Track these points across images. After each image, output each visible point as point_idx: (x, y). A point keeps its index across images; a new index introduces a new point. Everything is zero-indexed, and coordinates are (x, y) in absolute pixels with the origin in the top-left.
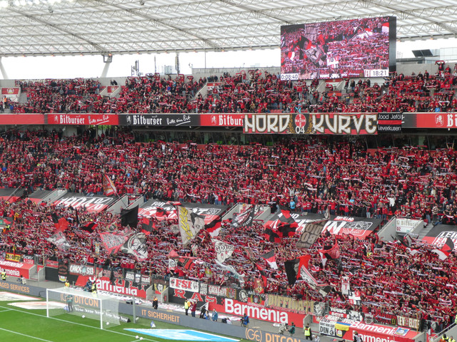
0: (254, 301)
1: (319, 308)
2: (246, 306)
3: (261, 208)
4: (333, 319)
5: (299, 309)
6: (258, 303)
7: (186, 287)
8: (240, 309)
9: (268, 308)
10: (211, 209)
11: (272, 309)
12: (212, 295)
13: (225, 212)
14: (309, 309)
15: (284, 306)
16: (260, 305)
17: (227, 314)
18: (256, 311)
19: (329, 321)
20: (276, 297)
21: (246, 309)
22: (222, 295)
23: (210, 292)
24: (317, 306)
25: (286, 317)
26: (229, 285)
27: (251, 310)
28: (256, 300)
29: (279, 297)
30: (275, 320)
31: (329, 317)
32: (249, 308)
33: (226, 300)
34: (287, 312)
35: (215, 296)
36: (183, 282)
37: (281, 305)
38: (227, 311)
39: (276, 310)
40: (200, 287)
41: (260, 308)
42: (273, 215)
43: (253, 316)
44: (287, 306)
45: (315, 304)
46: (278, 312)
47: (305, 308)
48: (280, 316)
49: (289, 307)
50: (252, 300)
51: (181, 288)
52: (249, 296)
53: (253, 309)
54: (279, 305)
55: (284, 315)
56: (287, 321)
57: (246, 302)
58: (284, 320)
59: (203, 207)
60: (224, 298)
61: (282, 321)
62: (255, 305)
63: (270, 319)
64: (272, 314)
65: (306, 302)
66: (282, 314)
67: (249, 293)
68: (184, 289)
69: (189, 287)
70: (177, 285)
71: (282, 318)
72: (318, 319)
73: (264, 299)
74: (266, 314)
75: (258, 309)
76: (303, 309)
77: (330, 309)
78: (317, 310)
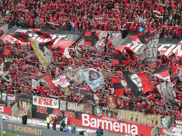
0: (107, 116)
1: (166, 121)
2: (101, 120)
3: (113, 34)
4: (178, 130)
5: (147, 122)
6: (111, 117)
7: (47, 104)
8: (95, 122)
9: (120, 122)
10: (69, 36)
11: (124, 122)
12: (70, 111)
13: (81, 38)
14: (157, 122)
15: (134, 120)
16: (113, 119)
17: (84, 127)
18: (109, 124)
19: (174, 132)
20: (127, 112)
21: (101, 123)
22: (79, 110)
23: (69, 108)
24: (163, 119)
25: (136, 129)
26: (86, 102)
27: (105, 123)
28: (109, 115)
29: (130, 112)
30: (126, 132)
31: (174, 129)
32: (103, 122)
33: (83, 115)
34: (137, 125)
35: (73, 111)
36: (45, 100)
37: (132, 119)
38: (84, 124)
39: (127, 123)
40: (60, 103)
41: (113, 122)
42: (124, 40)
43: (107, 128)
44: (137, 120)
45: (162, 118)
46: (129, 125)
47: (153, 121)
48: (131, 129)
49: (139, 120)
50: (106, 115)
51: (43, 105)
52: (103, 111)
53: (107, 123)
54: (130, 119)
55: (134, 128)
56: (136, 133)
57: (101, 117)
58: (134, 132)
59: (61, 34)
60: (81, 113)
61: (132, 133)
62: (108, 119)
63: (122, 131)
64: (124, 127)
65: (153, 116)
66: (132, 126)
67: (103, 108)
68: (46, 106)
69: (50, 104)
70: (39, 103)
71: (132, 130)
72: (164, 131)
73: (116, 114)
74: (118, 127)
75: (111, 123)
76: (151, 122)
77: (175, 122)
78: (163, 123)
